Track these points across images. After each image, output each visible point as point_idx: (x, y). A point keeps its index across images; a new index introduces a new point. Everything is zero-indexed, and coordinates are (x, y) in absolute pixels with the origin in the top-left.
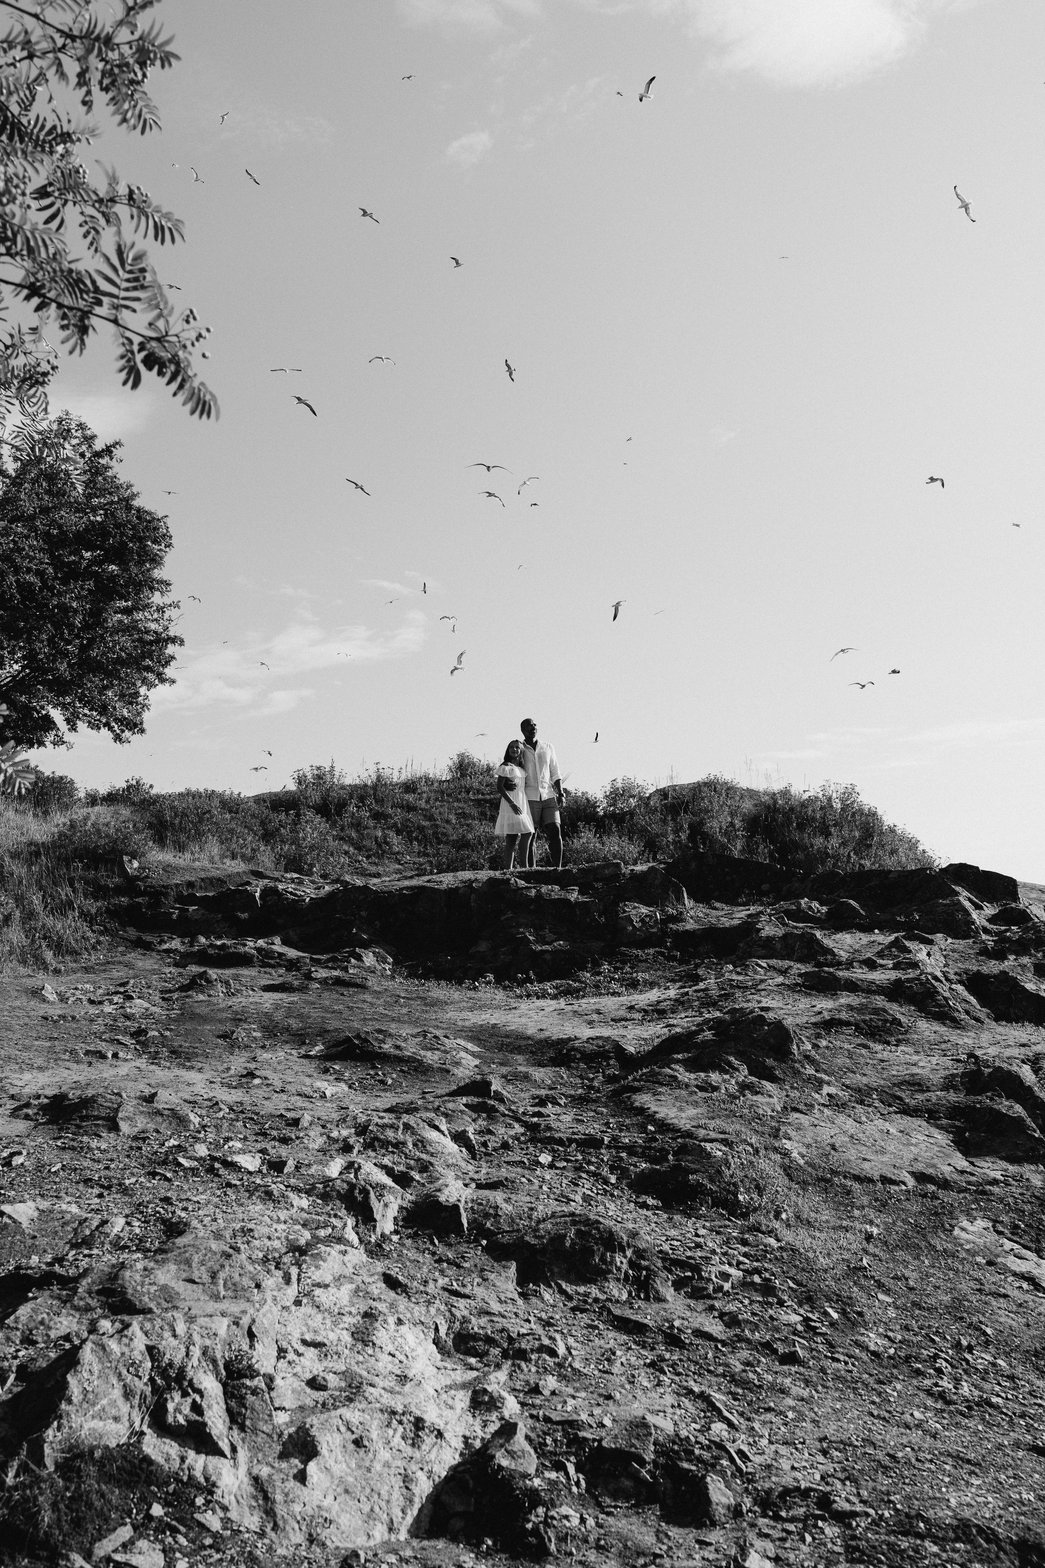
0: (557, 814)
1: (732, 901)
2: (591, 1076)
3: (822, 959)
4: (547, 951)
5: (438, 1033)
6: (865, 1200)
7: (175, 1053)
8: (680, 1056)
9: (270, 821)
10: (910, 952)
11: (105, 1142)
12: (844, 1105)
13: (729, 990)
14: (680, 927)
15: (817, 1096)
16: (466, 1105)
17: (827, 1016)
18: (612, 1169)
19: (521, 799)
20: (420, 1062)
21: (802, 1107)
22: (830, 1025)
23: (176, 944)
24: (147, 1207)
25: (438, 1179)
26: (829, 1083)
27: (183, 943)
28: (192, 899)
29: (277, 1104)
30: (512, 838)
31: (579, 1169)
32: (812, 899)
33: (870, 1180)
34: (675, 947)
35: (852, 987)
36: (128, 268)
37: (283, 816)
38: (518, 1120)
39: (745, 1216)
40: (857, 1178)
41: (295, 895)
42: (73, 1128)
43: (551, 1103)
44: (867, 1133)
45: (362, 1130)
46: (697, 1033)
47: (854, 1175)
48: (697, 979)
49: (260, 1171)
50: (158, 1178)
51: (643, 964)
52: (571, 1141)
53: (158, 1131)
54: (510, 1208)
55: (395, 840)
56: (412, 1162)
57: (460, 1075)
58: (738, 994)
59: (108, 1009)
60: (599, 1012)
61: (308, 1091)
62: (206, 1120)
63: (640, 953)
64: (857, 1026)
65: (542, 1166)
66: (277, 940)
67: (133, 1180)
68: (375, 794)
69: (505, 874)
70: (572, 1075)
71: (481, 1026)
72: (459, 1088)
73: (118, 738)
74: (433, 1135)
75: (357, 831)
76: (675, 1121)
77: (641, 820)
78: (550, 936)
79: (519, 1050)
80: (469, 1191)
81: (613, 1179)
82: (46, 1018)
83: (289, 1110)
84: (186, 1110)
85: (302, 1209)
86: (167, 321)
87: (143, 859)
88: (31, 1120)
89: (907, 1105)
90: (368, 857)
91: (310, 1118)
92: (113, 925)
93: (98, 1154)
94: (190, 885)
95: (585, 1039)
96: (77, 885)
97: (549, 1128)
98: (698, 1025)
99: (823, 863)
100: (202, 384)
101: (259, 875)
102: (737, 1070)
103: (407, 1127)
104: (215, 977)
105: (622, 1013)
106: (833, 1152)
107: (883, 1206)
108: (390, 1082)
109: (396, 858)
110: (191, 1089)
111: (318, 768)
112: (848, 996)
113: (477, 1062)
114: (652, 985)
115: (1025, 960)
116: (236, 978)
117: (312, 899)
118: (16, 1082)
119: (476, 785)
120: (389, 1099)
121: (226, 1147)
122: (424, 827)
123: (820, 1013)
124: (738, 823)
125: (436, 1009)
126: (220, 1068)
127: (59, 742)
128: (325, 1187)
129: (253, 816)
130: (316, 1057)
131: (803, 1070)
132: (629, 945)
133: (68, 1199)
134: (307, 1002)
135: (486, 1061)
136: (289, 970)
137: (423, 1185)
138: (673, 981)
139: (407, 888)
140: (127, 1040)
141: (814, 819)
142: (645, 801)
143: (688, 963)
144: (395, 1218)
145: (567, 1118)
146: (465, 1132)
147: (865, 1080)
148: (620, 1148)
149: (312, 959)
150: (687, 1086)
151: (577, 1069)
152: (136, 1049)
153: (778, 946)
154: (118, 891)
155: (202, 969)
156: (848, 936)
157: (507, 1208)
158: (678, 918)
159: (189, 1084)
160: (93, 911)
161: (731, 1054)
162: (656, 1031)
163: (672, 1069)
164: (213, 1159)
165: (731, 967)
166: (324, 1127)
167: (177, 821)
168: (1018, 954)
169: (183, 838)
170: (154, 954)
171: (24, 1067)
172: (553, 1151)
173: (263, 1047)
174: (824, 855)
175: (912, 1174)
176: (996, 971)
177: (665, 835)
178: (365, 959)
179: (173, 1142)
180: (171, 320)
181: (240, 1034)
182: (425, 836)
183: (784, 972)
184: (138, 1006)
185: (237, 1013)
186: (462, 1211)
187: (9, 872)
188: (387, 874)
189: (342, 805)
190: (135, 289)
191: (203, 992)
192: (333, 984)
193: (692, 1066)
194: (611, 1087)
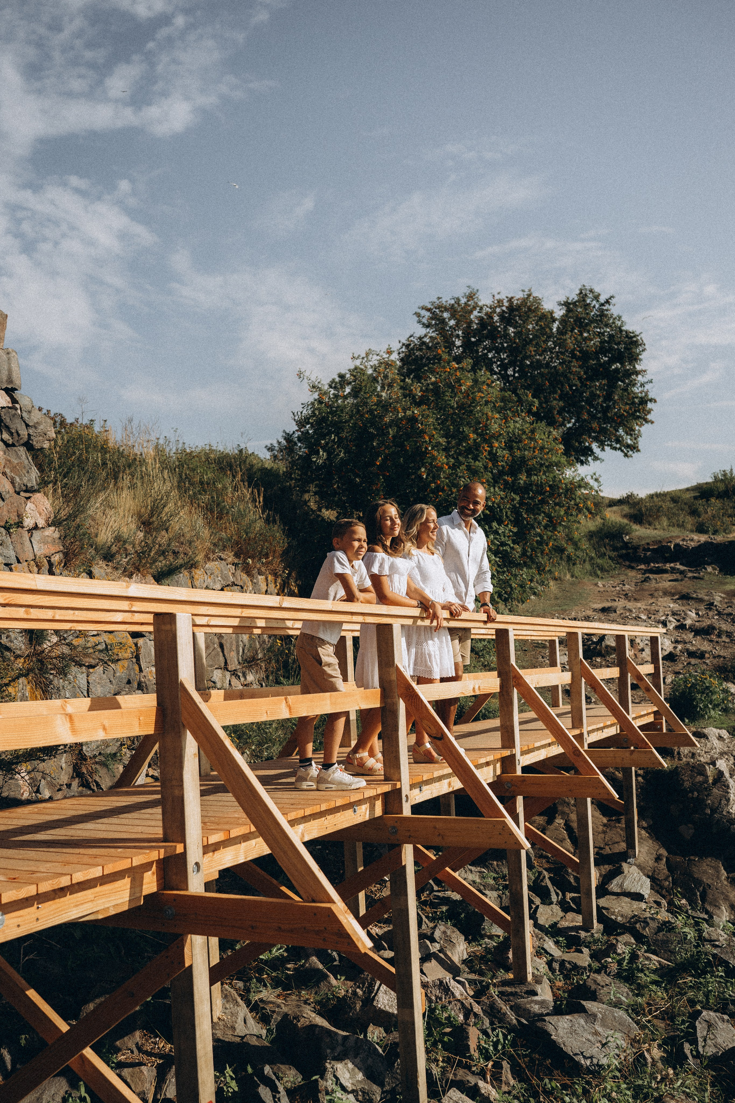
5: (716, 591)
7: (635, 599)
20: (703, 599)
23: (643, 566)
28: (649, 549)
29: (657, 608)
41: (687, 546)
45: (674, 612)
59: (618, 588)
61: (667, 605)
66: (679, 563)
73: (626, 455)
82: (600, 591)
87: (632, 534)
91: (663, 610)
92: (621, 560)
94: (649, 544)
96: (607, 547)
104: (653, 577)
117: (693, 547)
125: (722, 584)
130: (675, 599)
134: (681, 584)
136: (680, 574)
140: (623, 597)
149: (688, 569)
154: (622, 548)
155: (649, 575)
160: (613, 556)
170: (635, 570)
173: (661, 597)
178: (708, 569)
181: (656, 594)
184: (627, 587)
185: (657, 588)
191: (648, 582)
192: (693, 578)
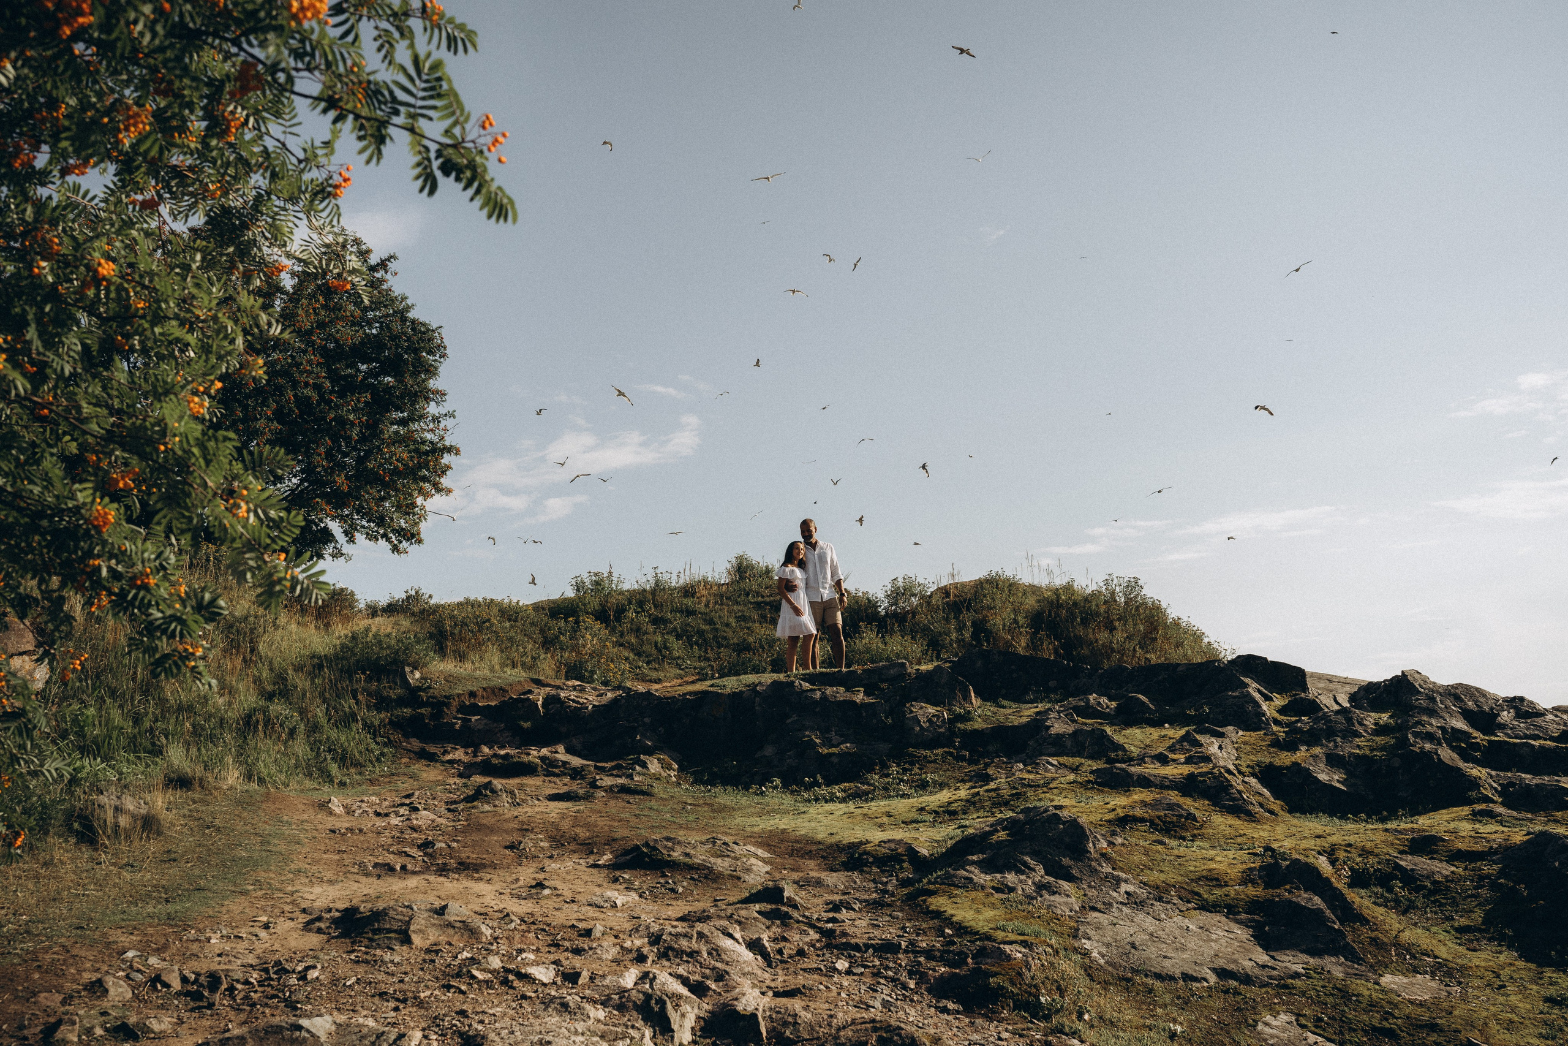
0: (839, 614)
1: (1019, 699)
2: (885, 880)
3: (1113, 755)
4: (834, 754)
5: (727, 839)
6: (1168, 998)
7: (463, 865)
8: (975, 858)
9: (549, 629)
10: (1201, 745)
11: (399, 954)
12: (1142, 903)
13: (1021, 789)
14: (969, 726)
15: (1115, 894)
16: (759, 912)
17: (1121, 813)
18: (911, 974)
19: (802, 599)
20: (711, 870)
21: (1100, 906)
22: (1124, 822)
23: (459, 754)
24: (443, 1020)
25: (735, 987)
26: (1126, 881)
27: (467, 753)
28: (474, 709)
29: (567, 915)
30: (794, 640)
31: (877, 975)
32: (1100, 695)
33: (1172, 978)
34: (963, 746)
35: (1145, 782)
36: (425, 77)
37: (562, 624)
38: (813, 926)
39: (1047, 1018)
40: (1158, 976)
41: (578, 702)
42: (366, 942)
43: (846, 908)
44: (1167, 930)
45: (655, 939)
46: (991, 833)
47: (1155, 974)
48: (986, 779)
49: (554, 983)
50: (452, 990)
51: (932, 765)
52: (867, 946)
53: (450, 944)
54: (809, 1016)
55: (677, 647)
56: (707, 971)
57: (752, 881)
58: (1030, 793)
59: (395, 821)
60: (889, 815)
61: (599, 901)
62: (498, 931)
63: (928, 753)
64: (1152, 822)
65: (840, 972)
66: (561, 748)
67: (428, 993)
68: (653, 599)
69: (789, 676)
70: (865, 880)
71: (771, 831)
72: (752, 895)
73: (395, 549)
74: (728, 943)
75: (637, 637)
76: (971, 923)
77: (923, 619)
78: (836, 739)
79: (810, 855)
80: (766, 999)
81: (912, 984)
82: (333, 831)
83: (580, 920)
84: (477, 922)
85: (599, 1021)
86: (464, 128)
87: (425, 669)
88: (324, 933)
89: (1206, 900)
90: (648, 663)
91: (602, 929)
92: (397, 736)
93: (392, 968)
94: (472, 694)
95: (877, 842)
96: (360, 697)
97: (844, 934)
98: (991, 826)
99: (1108, 658)
100: (500, 188)
101: (538, 683)
102: (1033, 870)
103: (701, 935)
104: (499, 787)
105: (913, 815)
106: (1133, 951)
107: (1185, 1004)
108: (681, 890)
109: (677, 663)
110: (481, 900)
111: (596, 574)
112: (1142, 792)
113: (768, 868)
114: (942, 786)
115: (1317, 750)
116: (521, 787)
117: (594, 706)
118: (307, 896)
119: (755, 587)
120: (681, 908)
121: (519, 959)
122: (703, 631)
123: (1114, 810)
124: (1021, 620)
125: (723, 815)
126: (509, 879)
127: (337, 554)
128: (620, 998)
129: (533, 624)
130: (604, 866)
131: (1099, 868)
132: (916, 746)
133: (365, 1013)
134: (592, 810)
135: (777, 868)
136: (573, 778)
137: (720, 994)
138: (963, 781)
139: (690, 693)
140: (414, 852)
141: (1098, 614)
142: (927, 600)
143: (977, 763)
144: (693, 1028)
145: (863, 923)
146: (759, 939)
147: (1162, 877)
148: (918, 952)
149: (596, 767)
150: (983, 888)
151: (870, 873)
152: (424, 861)
153: (1069, 743)
154: (401, 702)
155: (487, 780)
156: (1138, 731)
157: (806, 1016)
158: (966, 717)
159: (478, 896)
160: (377, 723)
161: (1026, 854)
162: (947, 833)
163: (967, 871)
164: (507, 971)
165: (1021, 766)
166: (616, 937)
167: (456, 631)
168: (1310, 744)
169: (463, 647)
170: (438, 765)
171: (314, 880)
172: (850, 956)
173: (551, 857)
174: (1109, 650)
175: (1214, 970)
176: (1288, 762)
177: (948, 633)
178: (649, 766)
179: (466, 954)
180: (468, 127)
181: (528, 844)
182: (705, 640)
183: (1075, 769)
184: (424, 818)
185: (523, 823)
186: (760, 1019)
187: (293, 686)
188: (669, 680)
189: (620, 611)
190: (432, 97)
191: (488, 803)
192: (619, 792)
193: (988, 867)
194: (906, 891)
